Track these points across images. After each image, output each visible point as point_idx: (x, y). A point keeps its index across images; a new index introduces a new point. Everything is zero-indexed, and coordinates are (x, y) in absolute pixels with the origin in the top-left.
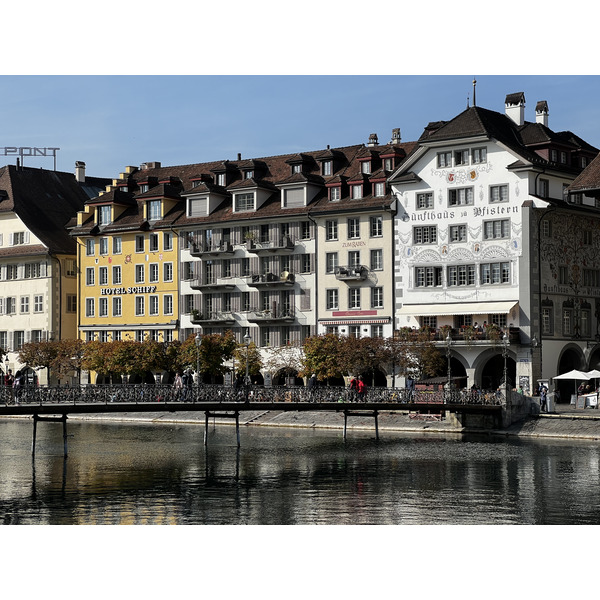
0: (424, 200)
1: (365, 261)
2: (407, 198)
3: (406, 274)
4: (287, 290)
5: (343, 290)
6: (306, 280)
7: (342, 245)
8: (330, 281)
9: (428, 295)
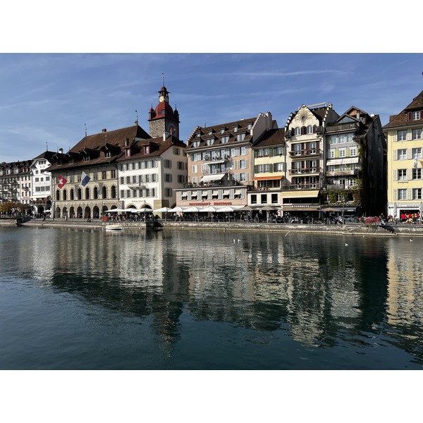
0: (37, 172)
1: (28, 186)
2: (34, 171)
3: (34, 189)
4: (16, 192)
5: (25, 192)
6: (18, 190)
7: (24, 182)
8: (22, 191)
9: (38, 193)
